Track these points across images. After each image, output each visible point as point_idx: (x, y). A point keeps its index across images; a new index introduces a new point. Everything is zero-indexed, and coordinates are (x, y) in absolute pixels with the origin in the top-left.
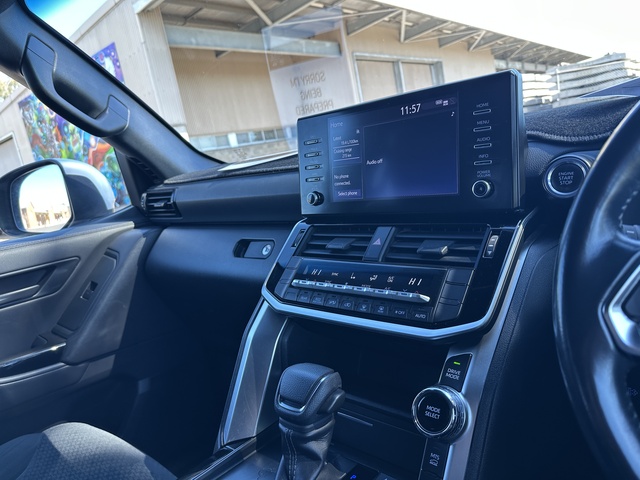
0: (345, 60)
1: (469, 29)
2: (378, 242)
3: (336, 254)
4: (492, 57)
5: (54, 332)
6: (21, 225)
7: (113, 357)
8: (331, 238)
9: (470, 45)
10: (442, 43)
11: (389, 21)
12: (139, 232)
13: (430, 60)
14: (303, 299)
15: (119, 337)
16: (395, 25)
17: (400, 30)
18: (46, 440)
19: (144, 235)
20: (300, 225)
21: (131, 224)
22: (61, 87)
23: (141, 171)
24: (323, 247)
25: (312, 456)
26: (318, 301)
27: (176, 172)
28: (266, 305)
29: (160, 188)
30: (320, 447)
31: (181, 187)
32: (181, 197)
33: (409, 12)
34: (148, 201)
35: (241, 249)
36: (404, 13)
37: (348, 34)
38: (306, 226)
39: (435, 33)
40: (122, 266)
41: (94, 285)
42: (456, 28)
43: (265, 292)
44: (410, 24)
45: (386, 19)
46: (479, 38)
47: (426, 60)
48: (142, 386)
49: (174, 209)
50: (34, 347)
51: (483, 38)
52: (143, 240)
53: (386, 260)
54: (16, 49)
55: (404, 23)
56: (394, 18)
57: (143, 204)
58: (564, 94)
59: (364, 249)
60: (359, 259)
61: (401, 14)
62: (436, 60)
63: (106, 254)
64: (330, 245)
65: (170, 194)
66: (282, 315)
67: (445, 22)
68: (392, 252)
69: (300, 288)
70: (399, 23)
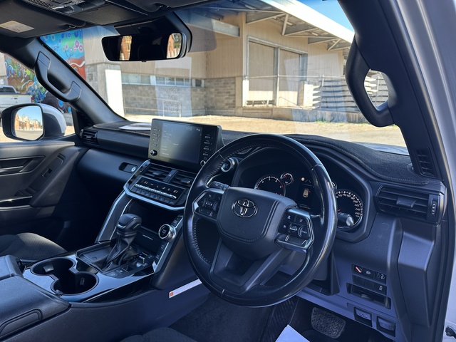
0: (242, 39)
1: (330, 35)
2: (170, 175)
3: (156, 177)
4: (343, 57)
5: (27, 190)
6: (14, 133)
7: (54, 207)
8: (156, 170)
9: (329, 46)
10: (310, 41)
11: (276, 19)
12: (77, 148)
13: (300, 51)
14: (138, 192)
15: (59, 198)
16: (281, 23)
17: (283, 26)
18: (18, 237)
19: (79, 150)
20: (147, 162)
21: (73, 143)
22: (51, 77)
23: (83, 119)
24: (151, 173)
25: (126, 243)
26: (143, 193)
27: (99, 122)
28: (124, 193)
29: (91, 128)
30: (129, 241)
31: (101, 131)
32: (100, 136)
33: (291, 16)
34: (83, 134)
35: (123, 167)
36: (287, 16)
37: (246, 22)
38: (149, 163)
39: (307, 34)
40: (66, 164)
41: (50, 171)
42: (321, 33)
43: (125, 187)
44: (291, 24)
45: (275, 17)
46: (336, 43)
47: (297, 51)
48: (66, 224)
49: (96, 140)
50: (16, 195)
51: (338, 43)
52: (78, 153)
53: (171, 182)
54: (33, 59)
55: (286, 22)
56: (280, 18)
57: (81, 134)
58: (380, 94)
59: (165, 177)
60: (162, 180)
61: (285, 16)
62: (304, 52)
63: (58, 156)
64: (155, 173)
65: (95, 133)
66: (130, 197)
67: (314, 27)
68: (174, 180)
69: (138, 188)
70: (283, 22)
